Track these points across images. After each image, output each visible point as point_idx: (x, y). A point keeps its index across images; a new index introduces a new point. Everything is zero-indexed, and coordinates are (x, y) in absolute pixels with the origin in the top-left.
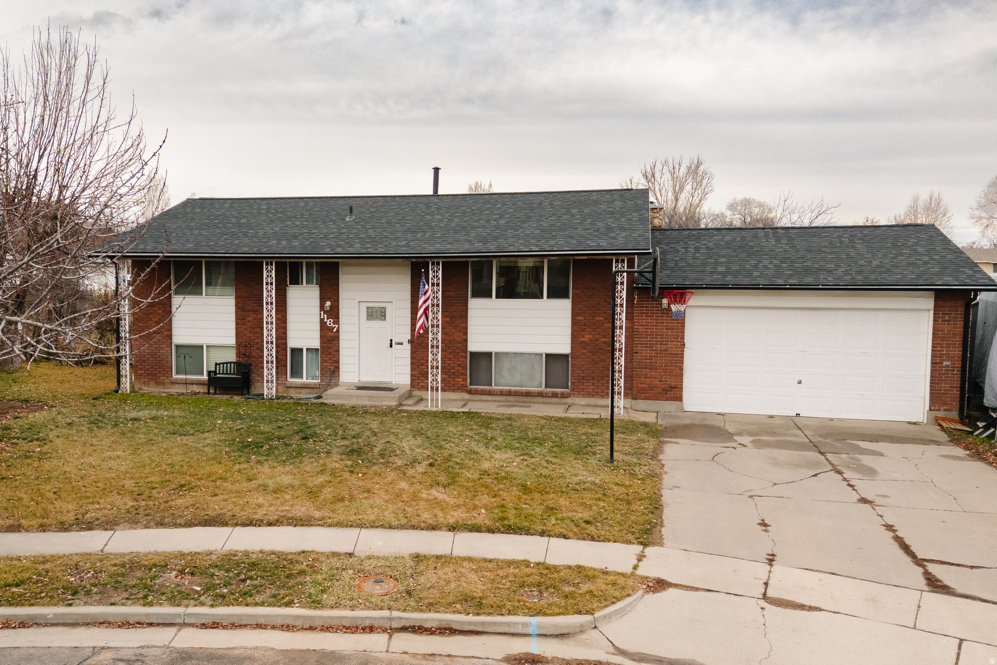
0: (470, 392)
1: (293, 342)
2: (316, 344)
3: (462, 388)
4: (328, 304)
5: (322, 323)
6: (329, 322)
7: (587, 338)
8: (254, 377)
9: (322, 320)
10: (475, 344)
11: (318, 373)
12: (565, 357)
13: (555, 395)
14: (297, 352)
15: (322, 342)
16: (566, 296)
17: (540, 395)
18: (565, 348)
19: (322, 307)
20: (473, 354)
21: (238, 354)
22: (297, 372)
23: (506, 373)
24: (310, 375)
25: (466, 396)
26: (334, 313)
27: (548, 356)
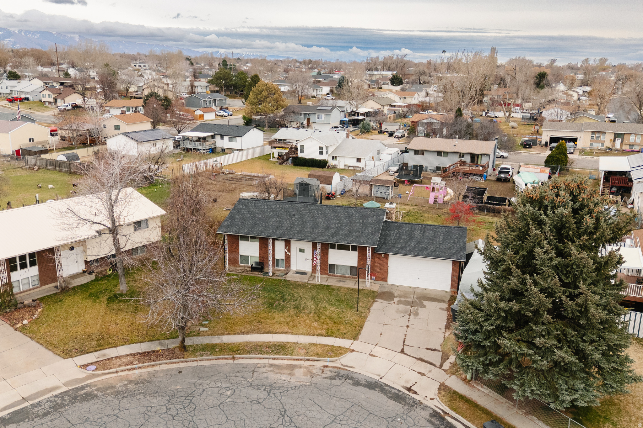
0: (329, 275)
1: (276, 257)
2: (284, 258)
3: (327, 274)
4: (287, 247)
5: (286, 253)
6: (288, 253)
7: (362, 263)
8: (265, 266)
9: (285, 252)
10: (331, 262)
11: (284, 266)
12: (356, 267)
13: (353, 278)
14: (278, 260)
15: (285, 258)
16: (356, 251)
17: (349, 277)
18: (356, 265)
19: (285, 248)
20: (330, 264)
21: (260, 260)
22: (278, 265)
23: (339, 270)
24: (281, 267)
25: (328, 276)
26: (289, 250)
27: (351, 267)
